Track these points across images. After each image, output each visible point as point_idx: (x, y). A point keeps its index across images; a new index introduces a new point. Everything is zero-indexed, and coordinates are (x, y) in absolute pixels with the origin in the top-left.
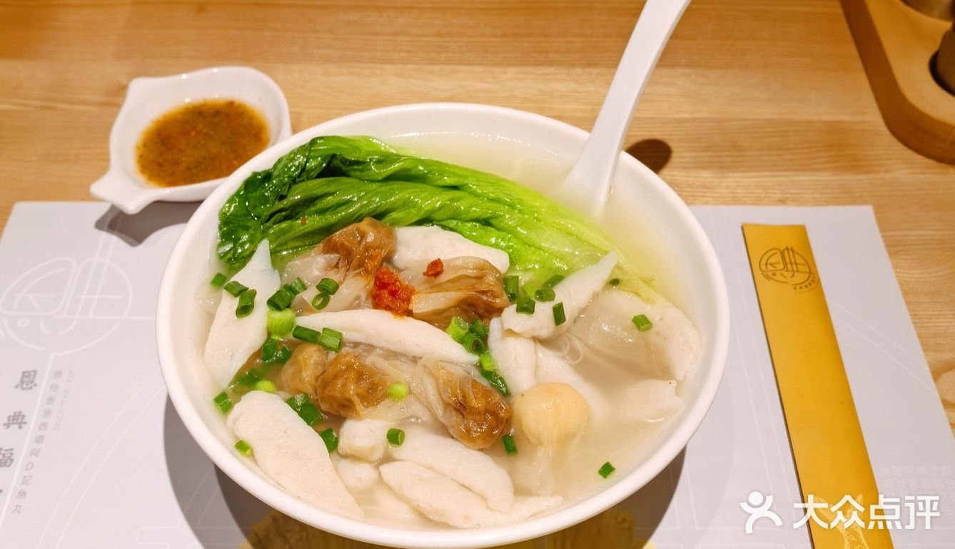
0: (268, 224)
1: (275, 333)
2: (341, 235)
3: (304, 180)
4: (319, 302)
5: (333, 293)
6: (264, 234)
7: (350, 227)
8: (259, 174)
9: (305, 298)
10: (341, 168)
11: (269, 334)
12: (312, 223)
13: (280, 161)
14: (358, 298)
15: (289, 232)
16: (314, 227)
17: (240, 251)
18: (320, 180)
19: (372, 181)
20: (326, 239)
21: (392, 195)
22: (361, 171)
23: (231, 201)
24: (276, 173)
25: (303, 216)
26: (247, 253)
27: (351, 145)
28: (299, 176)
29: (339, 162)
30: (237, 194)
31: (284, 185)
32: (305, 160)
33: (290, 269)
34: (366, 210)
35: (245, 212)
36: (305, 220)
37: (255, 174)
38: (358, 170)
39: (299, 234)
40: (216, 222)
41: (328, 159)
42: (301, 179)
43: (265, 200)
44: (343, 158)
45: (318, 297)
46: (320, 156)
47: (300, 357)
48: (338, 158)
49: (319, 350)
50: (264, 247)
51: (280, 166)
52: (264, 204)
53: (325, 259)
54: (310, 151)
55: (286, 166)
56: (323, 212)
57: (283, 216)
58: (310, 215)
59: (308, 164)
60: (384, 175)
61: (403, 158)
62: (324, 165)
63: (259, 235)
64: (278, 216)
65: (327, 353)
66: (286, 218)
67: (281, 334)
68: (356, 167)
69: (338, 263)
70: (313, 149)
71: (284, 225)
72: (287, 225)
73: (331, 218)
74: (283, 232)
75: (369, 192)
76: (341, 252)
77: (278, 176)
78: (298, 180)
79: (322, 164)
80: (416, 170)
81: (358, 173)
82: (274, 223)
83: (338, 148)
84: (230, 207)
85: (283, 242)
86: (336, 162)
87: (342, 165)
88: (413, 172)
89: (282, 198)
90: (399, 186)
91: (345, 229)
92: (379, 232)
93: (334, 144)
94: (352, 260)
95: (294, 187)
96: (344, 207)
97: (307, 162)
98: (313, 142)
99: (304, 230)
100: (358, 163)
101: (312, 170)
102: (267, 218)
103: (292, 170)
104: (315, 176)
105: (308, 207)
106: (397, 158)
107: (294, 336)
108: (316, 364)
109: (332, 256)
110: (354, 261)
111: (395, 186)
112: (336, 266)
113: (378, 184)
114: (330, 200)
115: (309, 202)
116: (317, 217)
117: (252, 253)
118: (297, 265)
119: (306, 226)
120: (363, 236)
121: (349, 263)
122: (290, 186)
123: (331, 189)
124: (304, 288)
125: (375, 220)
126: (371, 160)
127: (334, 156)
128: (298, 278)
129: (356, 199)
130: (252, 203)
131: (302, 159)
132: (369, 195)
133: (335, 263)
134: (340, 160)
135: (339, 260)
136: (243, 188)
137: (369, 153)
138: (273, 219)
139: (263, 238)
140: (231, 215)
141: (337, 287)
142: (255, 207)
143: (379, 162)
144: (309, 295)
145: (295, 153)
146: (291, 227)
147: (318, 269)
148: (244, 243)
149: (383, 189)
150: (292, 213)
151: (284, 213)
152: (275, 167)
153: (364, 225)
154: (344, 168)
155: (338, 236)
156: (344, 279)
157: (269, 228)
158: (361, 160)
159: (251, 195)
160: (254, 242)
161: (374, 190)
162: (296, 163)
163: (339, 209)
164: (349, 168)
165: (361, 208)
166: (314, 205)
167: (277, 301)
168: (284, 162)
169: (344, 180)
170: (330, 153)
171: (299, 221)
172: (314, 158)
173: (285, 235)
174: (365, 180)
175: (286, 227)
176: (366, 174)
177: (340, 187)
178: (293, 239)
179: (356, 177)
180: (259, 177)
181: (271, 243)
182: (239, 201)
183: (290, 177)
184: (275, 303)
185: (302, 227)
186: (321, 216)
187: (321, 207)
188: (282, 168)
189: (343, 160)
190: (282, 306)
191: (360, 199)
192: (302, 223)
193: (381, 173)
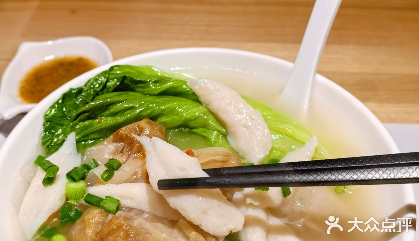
0: (75, 122)
1: (71, 198)
2: (126, 129)
3: (104, 93)
4: (106, 176)
5: (117, 169)
6: (73, 129)
7: (133, 125)
8: (74, 90)
9: (96, 173)
10: (129, 85)
11: (67, 199)
12: (106, 122)
13: (89, 81)
14: (135, 174)
15: (90, 128)
16: (107, 125)
17: (55, 140)
18: (115, 93)
19: (150, 95)
20: (115, 133)
21: (163, 104)
22: (144, 88)
23: (52, 107)
24: (85, 89)
25: (101, 117)
26: (60, 142)
27: (138, 71)
28: (101, 90)
29: (128, 82)
30: (57, 103)
31: (90, 96)
32: (105, 80)
33: (88, 153)
34: (145, 114)
35: (62, 114)
36: (101, 120)
37: (72, 89)
38: (141, 87)
39: (97, 129)
40: (42, 121)
41: (121, 80)
42: (102, 92)
44: (131, 78)
45: (106, 172)
46: (116, 78)
47: (87, 218)
48: (128, 78)
49: (101, 213)
50: (72, 138)
51: (89, 84)
52: (76, 109)
53: (114, 146)
54: (109, 74)
55: (92, 84)
56: (115, 114)
57: (86, 116)
58: (106, 116)
59: (108, 84)
60: (159, 91)
61: (172, 80)
62: (118, 84)
63: (69, 130)
64: (82, 116)
65: (107, 215)
66: (88, 118)
67: (76, 199)
68: (140, 85)
69: (123, 150)
71: (86, 123)
72: (88, 123)
73: (120, 119)
74: (86, 127)
75: (148, 101)
76: (126, 141)
77: (87, 90)
80: (181, 88)
81: (141, 90)
82: (80, 121)
83: (128, 73)
84: (51, 111)
85: (86, 134)
86: (126, 81)
87: (130, 84)
88: (179, 90)
89: (87, 103)
90: (169, 99)
91: (129, 126)
92: (153, 128)
93: (127, 70)
94: (133, 148)
95: (97, 98)
96: (129, 111)
97: (107, 81)
98: (112, 69)
99: (100, 127)
100: (141, 82)
101: (110, 87)
102: (75, 117)
103: (96, 86)
104: (111, 90)
105: (104, 111)
106: (168, 79)
107: (86, 201)
108: (97, 223)
109: (119, 144)
110: (135, 147)
111: (166, 99)
112: (122, 152)
113: (154, 97)
114: (119, 106)
115: (105, 107)
116: (110, 119)
117: (63, 141)
118: (94, 150)
119: (101, 124)
120: (142, 130)
121: (131, 150)
122: (94, 97)
123: (121, 98)
124: (97, 165)
125: (151, 121)
126: (150, 81)
127: (125, 78)
128: (93, 160)
129: (137, 106)
130: (68, 109)
131: (103, 79)
132: (147, 103)
133: (121, 150)
134: (130, 80)
135: (124, 147)
136: (62, 98)
137: (150, 77)
138: (79, 118)
139: (72, 131)
140: (52, 116)
141: (120, 165)
142: (69, 111)
143: (156, 82)
144: (99, 171)
145: (99, 75)
146: (91, 125)
147: (108, 153)
148: (59, 135)
149: (158, 100)
150: (93, 114)
151: (86, 114)
152: (86, 85)
153: (143, 123)
154: (132, 86)
155: (123, 130)
156: (126, 161)
157: (76, 124)
158: (143, 80)
159: (67, 102)
160: (65, 134)
161: (151, 101)
162: (99, 82)
163: (126, 113)
164: (135, 86)
165: (141, 112)
166: (109, 110)
167: (73, 175)
168: (92, 81)
169: (131, 93)
170: (123, 75)
171: (97, 120)
172: (113, 79)
173: (87, 129)
174: (146, 94)
175: (88, 124)
176: (146, 90)
177: (128, 98)
178: (92, 133)
179: (139, 92)
180: (74, 92)
181: (77, 135)
182: (58, 107)
183: (94, 91)
184: (72, 176)
185: (98, 125)
186: (113, 117)
187: (113, 111)
188: (90, 86)
189: (131, 80)
190: (76, 178)
191: (140, 106)
192: (99, 122)
193: (157, 90)
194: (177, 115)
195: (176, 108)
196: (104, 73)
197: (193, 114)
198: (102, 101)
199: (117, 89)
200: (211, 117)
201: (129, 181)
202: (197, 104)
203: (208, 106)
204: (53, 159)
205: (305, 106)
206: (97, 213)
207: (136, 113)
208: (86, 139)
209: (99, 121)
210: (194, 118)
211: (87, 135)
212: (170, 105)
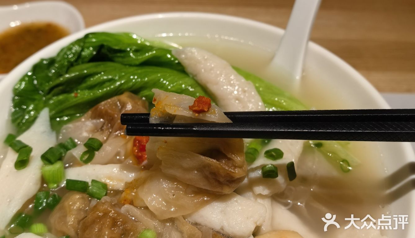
0: (49, 96)
2: (106, 104)
4: (86, 157)
5: (98, 149)
6: (46, 104)
7: (113, 99)
8: (46, 60)
9: (75, 154)
10: (107, 55)
11: (43, 183)
12: (83, 96)
13: (62, 50)
14: (118, 154)
15: (65, 103)
16: (84, 100)
17: (27, 117)
18: (91, 64)
19: (131, 65)
20: (94, 108)
21: (146, 76)
22: (123, 57)
23: (22, 80)
24: (58, 59)
25: (77, 90)
26: (32, 119)
27: (116, 39)
28: (76, 61)
29: (106, 51)
30: (26, 75)
31: (64, 67)
32: (80, 49)
33: (64, 131)
34: (125, 87)
35: (33, 88)
36: (77, 94)
37: (42, 60)
38: (120, 57)
39: (73, 104)
40: (11, 95)
41: (98, 48)
42: (77, 63)
43: (49, 79)
44: (109, 47)
45: (85, 153)
46: (92, 47)
47: (66, 204)
48: (106, 47)
49: (83, 198)
50: (45, 114)
51: (62, 54)
52: (48, 82)
53: (93, 123)
54: (85, 43)
55: (65, 54)
56: (91, 87)
57: (61, 90)
58: (82, 90)
59: (83, 53)
60: (141, 61)
61: (155, 49)
62: (95, 53)
63: (41, 105)
64: (56, 90)
65: (90, 201)
66: (63, 92)
68: (118, 54)
69: (103, 127)
70: (87, 41)
71: (61, 97)
72: (63, 97)
73: (100, 92)
74: (60, 102)
76: (106, 117)
77: (60, 61)
78: (75, 64)
79: (93, 52)
80: (165, 57)
81: (120, 59)
82: (54, 96)
83: (106, 41)
84: (21, 85)
85: (61, 110)
86: (104, 51)
87: (108, 53)
88: (162, 59)
89: (61, 75)
90: (152, 70)
91: (109, 100)
92: (136, 103)
93: (104, 37)
94: (114, 125)
95: (72, 69)
96: (108, 84)
97: (82, 50)
98: (87, 36)
99: (76, 101)
100: (120, 51)
101: (85, 57)
102: (48, 91)
103: (70, 56)
104: (88, 61)
105: (80, 84)
106: (150, 48)
108: (79, 210)
109: (98, 121)
110: (116, 124)
111: (149, 70)
112: (102, 129)
113: (135, 68)
114: (97, 78)
115: (81, 79)
116: (87, 92)
117: (36, 118)
118: (70, 128)
119: (78, 98)
120: (123, 105)
121: (112, 127)
123: (99, 69)
124: (75, 145)
125: (133, 95)
126: (130, 49)
127: (102, 47)
128: (71, 139)
129: (117, 78)
130: (39, 81)
131: (76, 48)
132: (128, 75)
133: (100, 127)
134: (107, 49)
135: (104, 124)
136: (32, 70)
137: (129, 45)
138: (53, 92)
139: (44, 107)
140: (22, 90)
141: (100, 145)
142: (42, 84)
143: (136, 51)
144: (78, 152)
145: (73, 44)
146: (67, 99)
147: (87, 131)
148: (30, 111)
149: (139, 71)
150: (67, 88)
151: (61, 88)
152: (58, 55)
153: (124, 97)
154: (110, 55)
155: (103, 105)
156: (107, 139)
157: (50, 99)
158: (122, 49)
160: (38, 110)
161: (132, 72)
162: (73, 51)
163: (105, 85)
164: (114, 55)
165: (121, 84)
166: (85, 82)
167: (49, 156)
168: (65, 51)
169: (110, 64)
170: (99, 44)
171: (73, 95)
172: (88, 48)
173: (62, 105)
174: (126, 65)
175: (63, 99)
176: (126, 60)
177: (106, 69)
178: (68, 109)
179: (119, 62)
180: (45, 62)
181: (51, 111)
182: (29, 80)
183: (69, 62)
184: (47, 158)
185: (74, 100)
186: (90, 91)
187: (90, 84)
188: (63, 55)
189: (109, 49)
190: (52, 160)
191: (121, 78)
192: (75, 96)
193: (138, 60)
194: (163, 87)
195: (160, 80)
196: (78, 42)
197: (179, 87)
198: (77, 73)
199: (93, 59)
200: (199, 89)
201: (112, 161)
202: (182, 75)
203: (195, 78)
204: (25, 138)
205: (298, 77)
206: (79, 198)
207: (116, 86)
208: (61, 115)
212: (153, 77)
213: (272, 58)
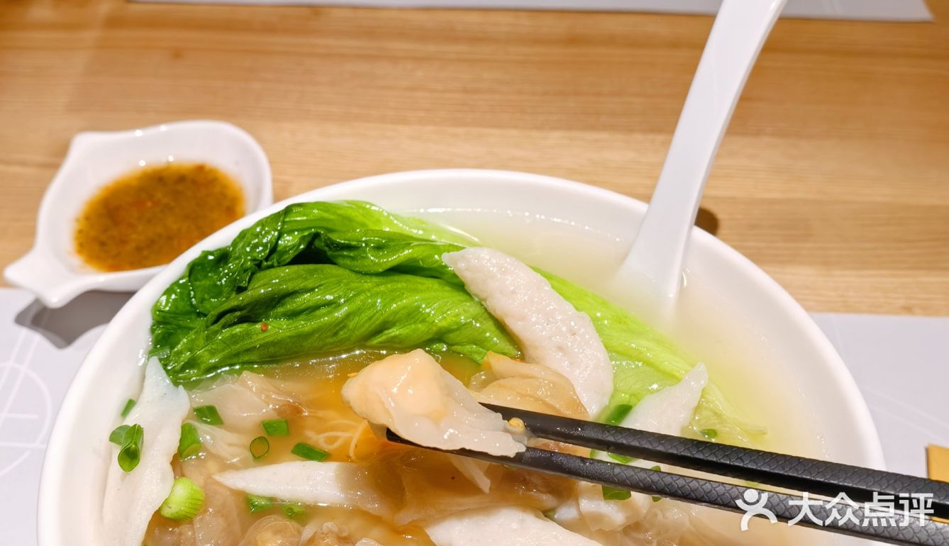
0: (215, 327)
3: (272, 267)
6: (209, 341)
8: (211, 253)
10: (325, 252)
12: (277, 330)
13: (242, 235)
15: (244, 340)
16: (278, 337)
18: (295, 268)
19: (368, 274)
22: (353, 258)
23: (168, 292)
24: (234, 253)
25: (267, 319)
28: (267, 259)
29: (323, 244)
30: (176, 283)
31: (245, 271)
32: (277, 235)
35: (188, 308)
36: (266, 325)
37: (206, 254)
38: (349, 257)
39: (258, 344)
41: (308, 239)
42: (269, 263)
43: (217, 292)
44: (329, 238)
46: (298, 232)
48: (323, 238)
51: (241, 244)
52: (215, 297)
54: (284, 223)
55: (250, 243)
56: (293, 315)
57: (237, 317)
58: (276, 318)
59: (281, 242)
60: (388, 266)
61: (416, 242)
62: (302, 247)
63: (201, 343)
64: (228, 317)
66: (242, 320)
68: (345, 253)
70: (287, 219)
71: (238, 329)
72: (241, 330)
73: (305, 326)
74: (235, 339)
75: (363, 291)
77: (239, 258)
78: (264, 264)
79: (300, 245)
80: (431, 260)
81: (348, 262)
82: (224, 327)
84: (167, 301)
85: (234, 352)
86: (318, 244)
87: (326, 249)
88: (427, 264)
89: (241, 290)
95: (260, 275)
96: (324, 310)
97: (279, 238)
98: (288, 211)
99: (263, 339)
100: (349, 247)
101: (285, 252)
102: (214, 318)
103: (258, 250)
104: (288, 261)
105: (274, 307)
106: (404, 241)
113: (375, 280)
114: (305, 299)
115: (275, 300)
116: (284, 323)
119: (268, 333)
122: (253, 274)
123: (309, 284)
126: (367, 244)
127: (316, 236)
129: (342, 300)
130: (198, 294)
131: (272, 234)
134: (325, 242)
136: (188, 274)
137: (366, 234)
138: (223, 321)
139: (207, 346)
140: (168, 311)
142: (201, 300)
143: (379, 247)
145: (262, 224)
146: (248, 335)
148: (180, 353)
150: (251, 314)
151: (238, 314)
152: (235, 243)
154: (329, 253)
157: (216, 333)
158: (353, 243)
159: (198, 283)
160: (194, 351)
161: (369, 290)
162: (264, 240)
163: (318, 313)
164: (336, 253)
166: (283, 305)
168: (248, 238)
169: (330, 269)
171: (258, 326)
172: (290, 232)
173: (238, 343)
174: (358, 273)
175: (240, 332)
176: (358, 264)
177: (322, 282)
178: (248, 351)
179: (345, 267)
180: (211, 257)
183: (253, 260)
185: (261, 336)
186: (291, 321)
187: (292, 308)
188: (244, 247)
189: (329, 242)
191: (347, 301)
192: (262, 330)
193: (379, 264)
194: (423, 321)
196: (272, 220)
197: (454, 319)
198: (269, 289)
199: (300, 259)
200: (490, 325)
202: (462, 297)
203: (483, 303)
207: (338, 317)
208: (235, 360)
209: (264, 328)
210: (455, 327)
211: (237, 355)
212: (407, 301)
213: (623, 258)
